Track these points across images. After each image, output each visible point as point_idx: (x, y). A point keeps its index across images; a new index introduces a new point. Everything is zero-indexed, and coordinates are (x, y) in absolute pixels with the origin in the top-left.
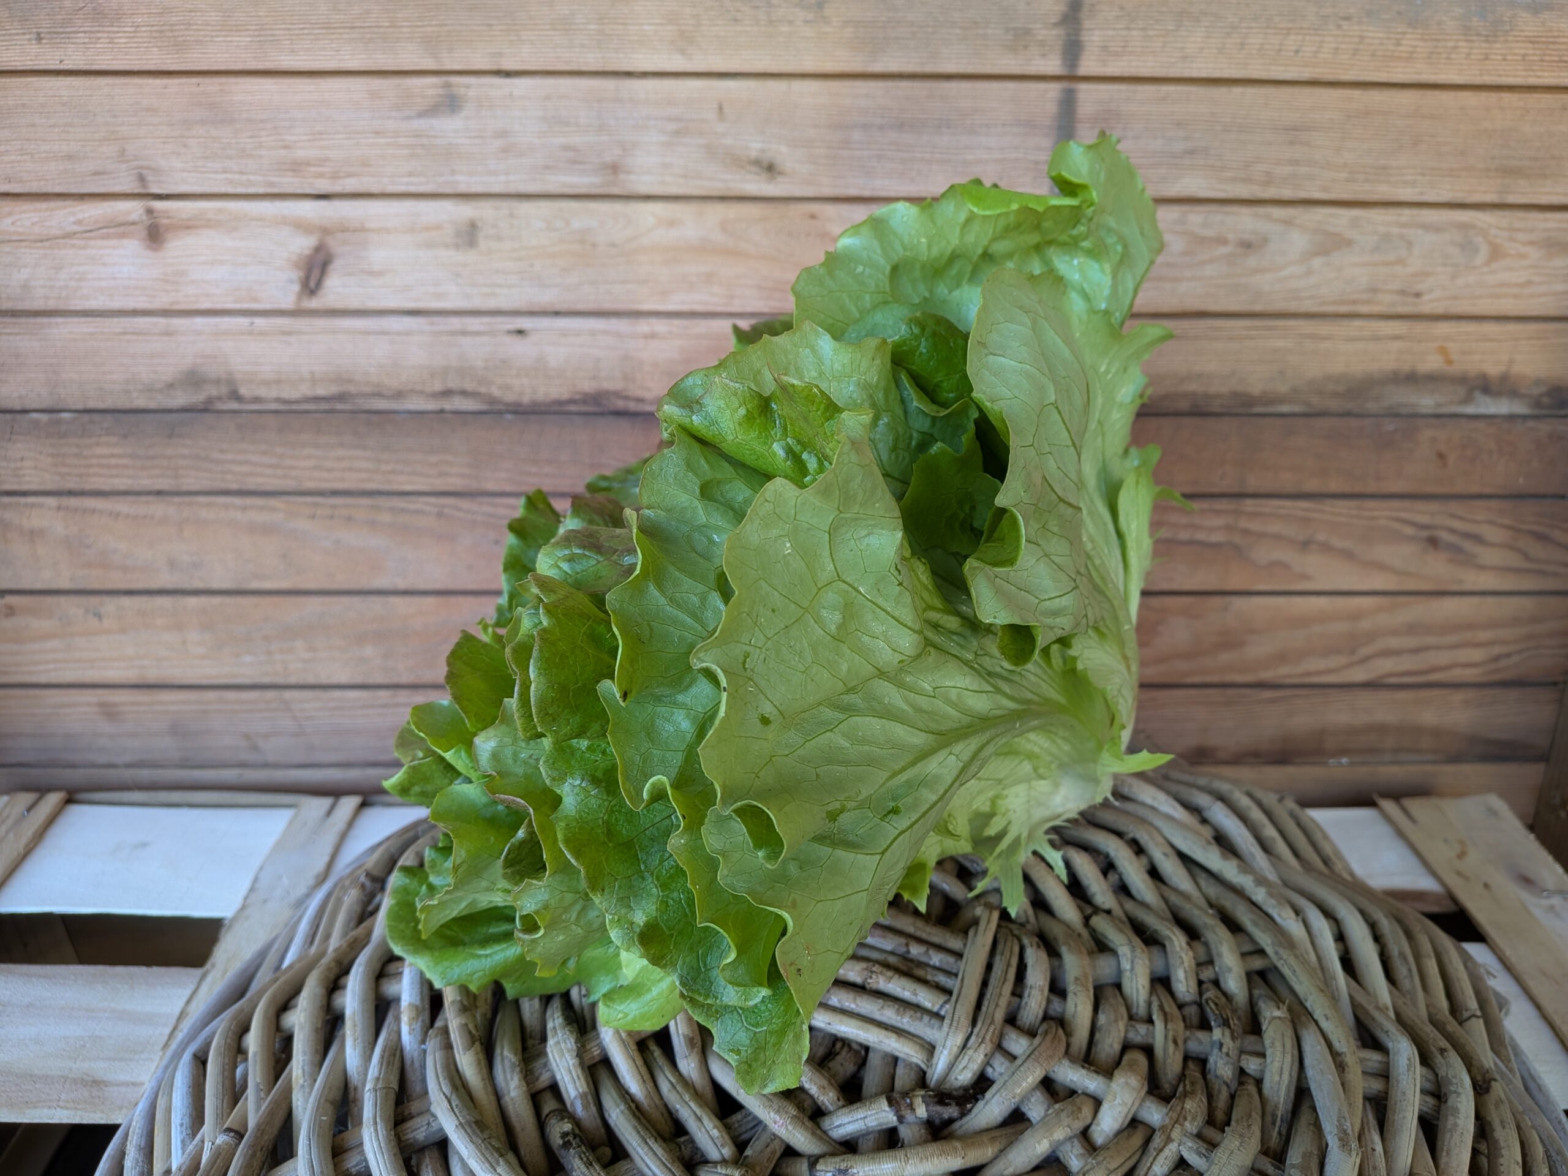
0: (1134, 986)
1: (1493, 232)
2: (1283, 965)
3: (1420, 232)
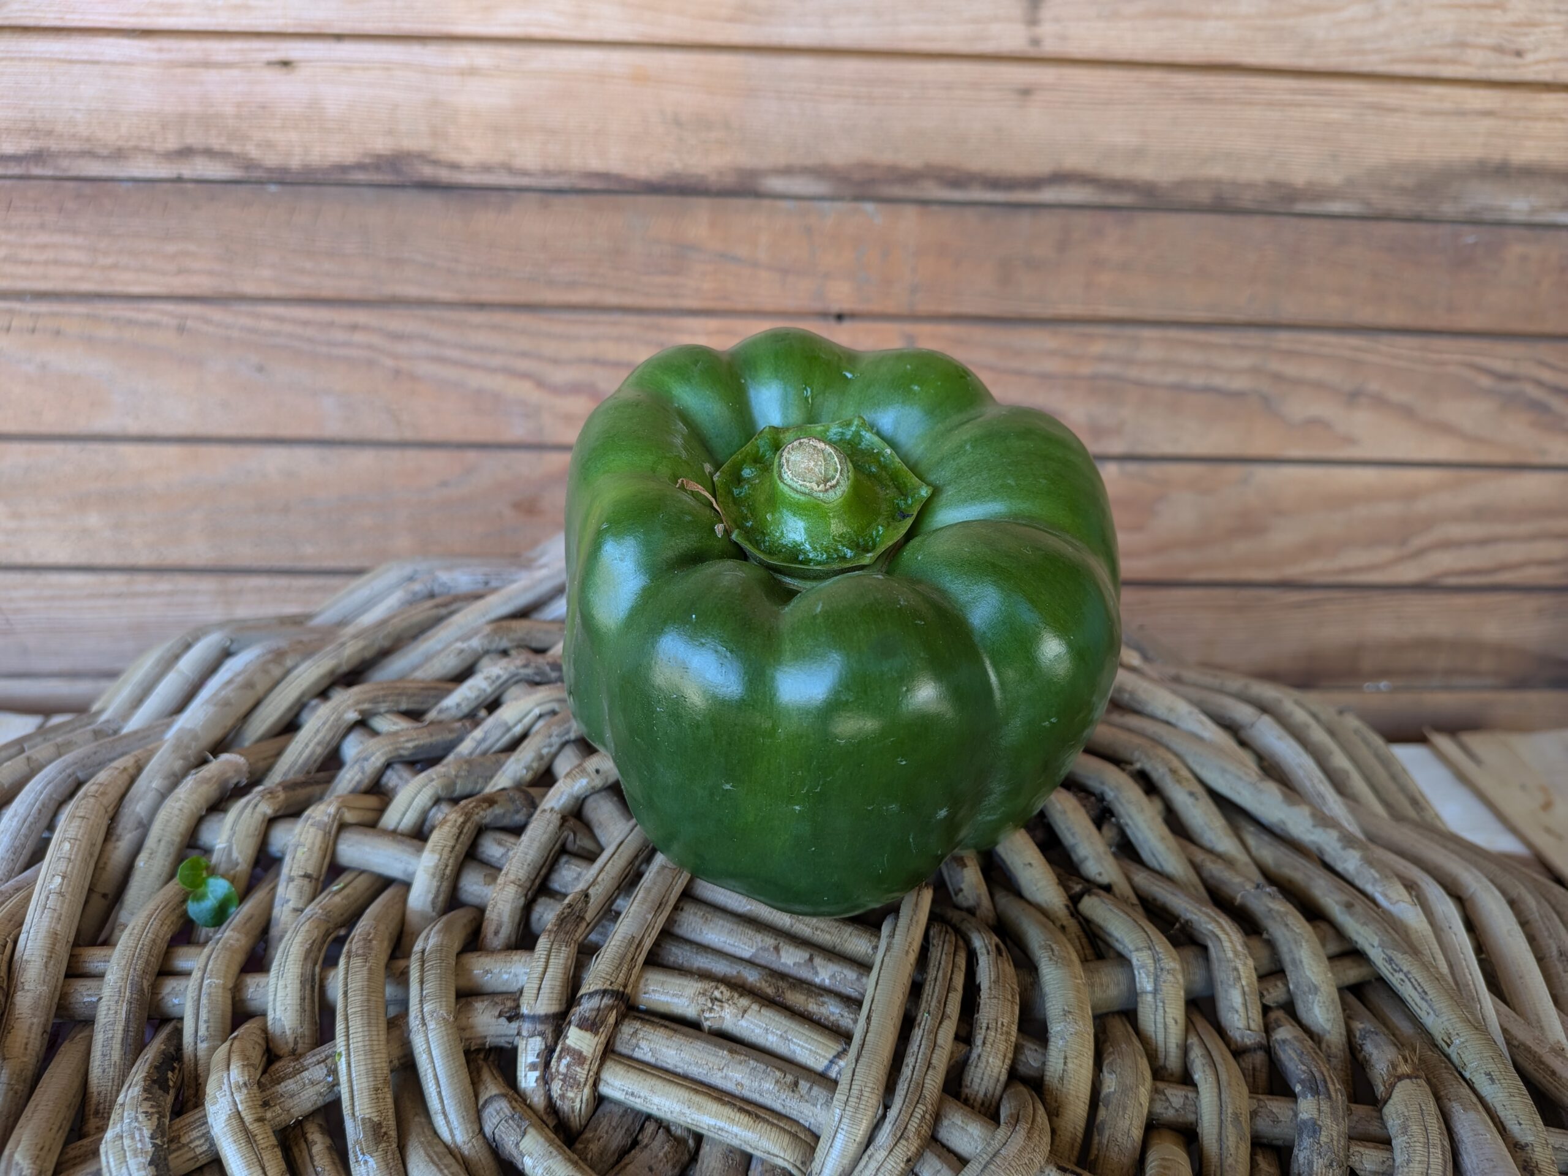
0: (1160, 1019)
2: (1402, 982)
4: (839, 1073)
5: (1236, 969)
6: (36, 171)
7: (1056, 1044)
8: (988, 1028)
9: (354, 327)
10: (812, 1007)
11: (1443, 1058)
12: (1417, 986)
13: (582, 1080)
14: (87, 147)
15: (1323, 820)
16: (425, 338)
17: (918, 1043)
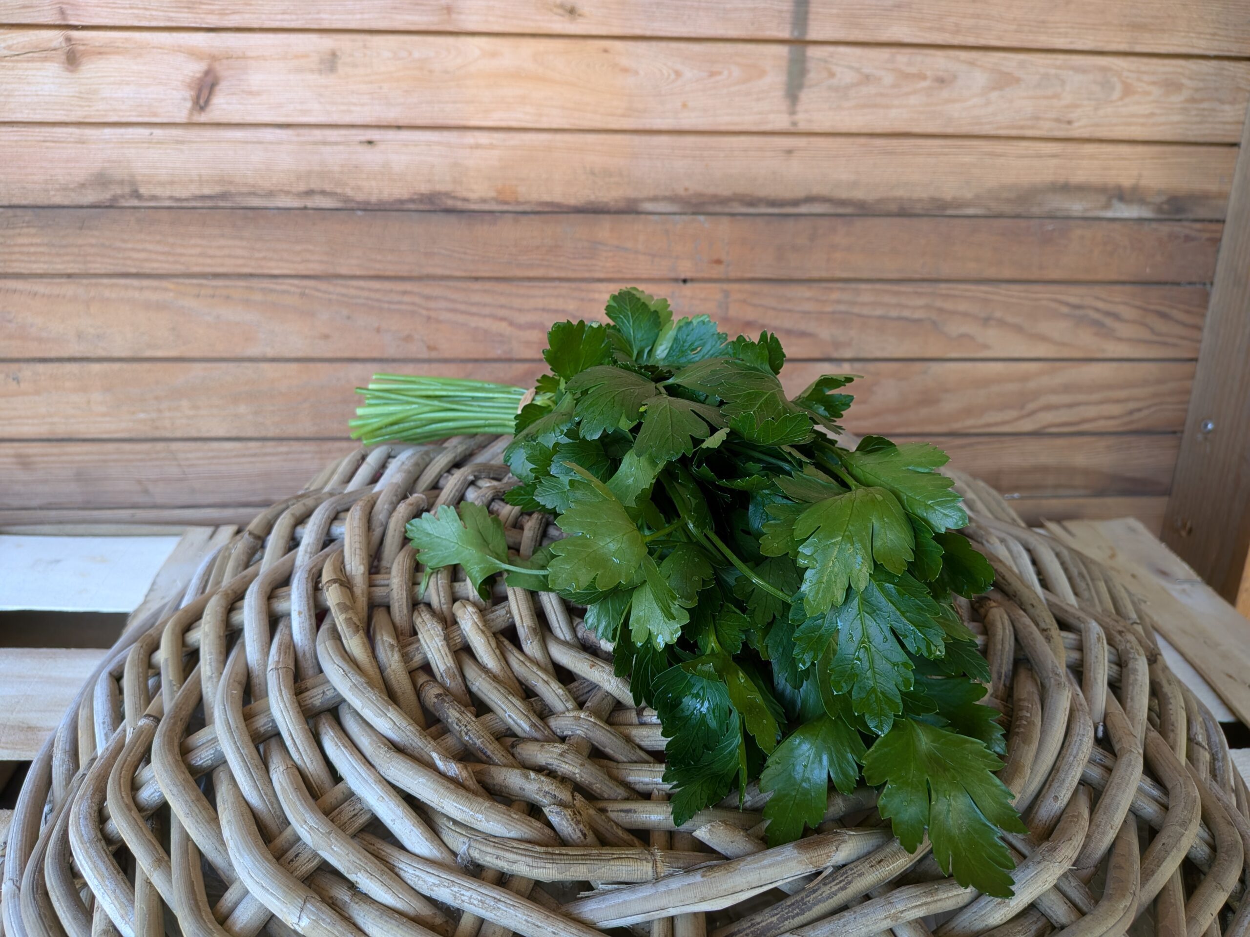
1: (1126, 74)
3: (1071, 73)
6: (221, 204)
9: (405, 293)
14: (252, 189)
16: (446, 299)
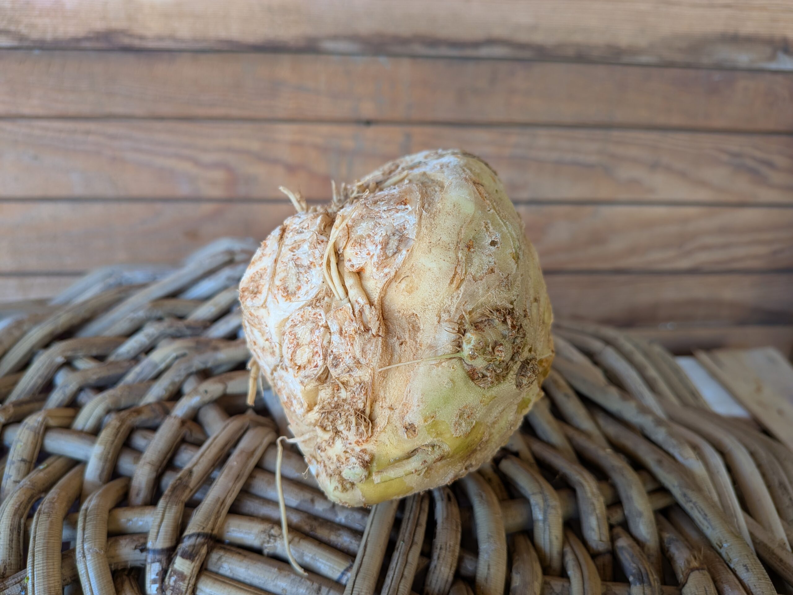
0: (547, 536)
2: (692, 508)
4: (347, 580)
5: (593, 504)
7: (483, 557)
8: (441, 548)
10: (333, 538)
11: (717, 555)
12: (700, 510)
13: (184, 590)
15: (644, 410)
17: (396, 561)
